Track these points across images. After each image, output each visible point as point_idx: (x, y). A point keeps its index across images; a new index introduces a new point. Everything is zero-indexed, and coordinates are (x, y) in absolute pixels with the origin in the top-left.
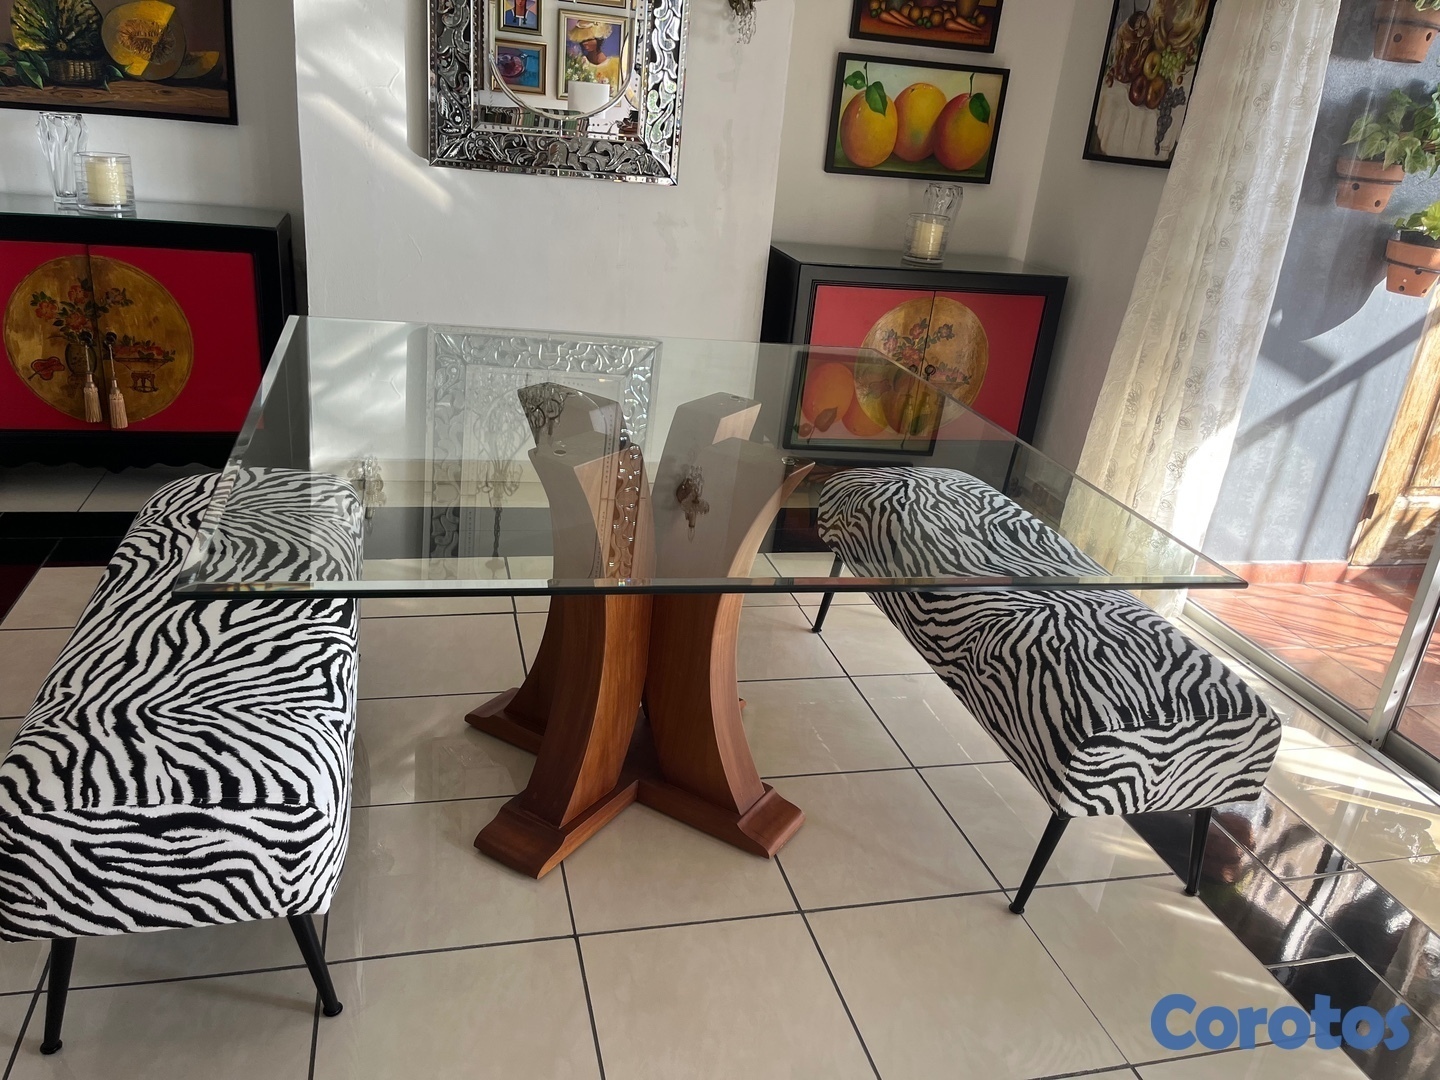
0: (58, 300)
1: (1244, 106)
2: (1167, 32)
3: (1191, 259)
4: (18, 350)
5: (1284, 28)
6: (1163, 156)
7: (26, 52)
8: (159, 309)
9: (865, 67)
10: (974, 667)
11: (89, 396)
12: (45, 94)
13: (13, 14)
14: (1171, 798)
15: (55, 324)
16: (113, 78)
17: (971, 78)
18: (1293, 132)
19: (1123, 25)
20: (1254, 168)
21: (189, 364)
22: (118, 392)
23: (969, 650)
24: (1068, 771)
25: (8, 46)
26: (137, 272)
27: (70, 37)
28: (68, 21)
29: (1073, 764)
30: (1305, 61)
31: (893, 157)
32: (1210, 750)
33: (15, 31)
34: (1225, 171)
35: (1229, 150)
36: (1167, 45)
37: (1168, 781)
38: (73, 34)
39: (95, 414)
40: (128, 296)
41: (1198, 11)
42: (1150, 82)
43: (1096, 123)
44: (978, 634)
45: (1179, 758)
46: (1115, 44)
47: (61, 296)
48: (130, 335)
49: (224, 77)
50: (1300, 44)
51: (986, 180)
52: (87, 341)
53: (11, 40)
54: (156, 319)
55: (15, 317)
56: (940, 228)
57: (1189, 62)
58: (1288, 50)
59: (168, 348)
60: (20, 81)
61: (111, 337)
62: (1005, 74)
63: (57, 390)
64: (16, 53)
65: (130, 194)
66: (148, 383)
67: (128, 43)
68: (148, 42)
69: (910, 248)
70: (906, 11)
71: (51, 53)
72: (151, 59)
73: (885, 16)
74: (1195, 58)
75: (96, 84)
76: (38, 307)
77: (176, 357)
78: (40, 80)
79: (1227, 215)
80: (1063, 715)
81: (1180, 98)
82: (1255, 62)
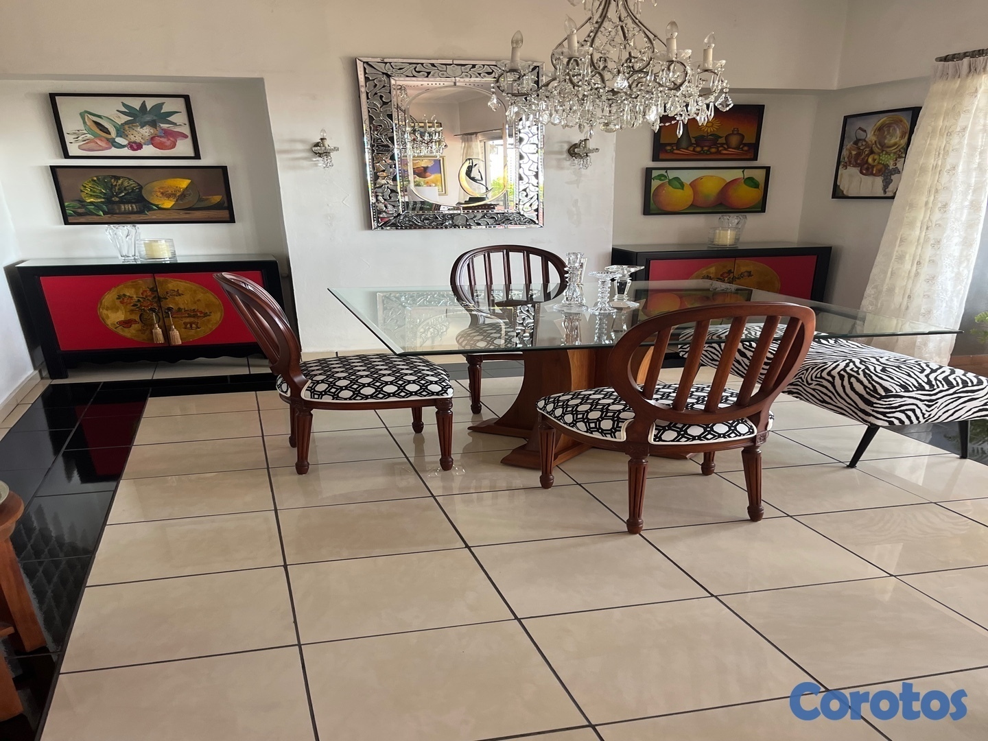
0: (135, 296)
1: (940, 173)
2: (882, 147)
3: (917, 233)
4: (108, 317)
5: (960, 143)
6: (889, 194)
7: (92, 203)
8: (200, 296)
9: (666, 172)
10: (805, 383)
11: (156, 333)
12: (107, 218)
13: (82, 188)
14: (940, 417)
15: (133, 306)
16: (150, 209)
17: (743, 172)
18: (975, 181)
19: (849, 145)
20: (951, 196)
21: (221, 317)
22: (175, 330)
23: (801, 378)
24: (872, 408)
25: (79, 201)
26: (186, 283)
27: (121, 195)
28: (119, 189)
29: (875, 405)
30: (977, 153)
31: (692, 205)
32: (960, 398)
33: (83, 195)
34: (932, 198)
35: (933, 190)
36: (883, 151)
37: (936, 410)
38: (123, 194)
39: (161, 339)
40: (180, 292)
41: (902, 137)
42: (873, 167)
43: (838, 184)
44: (805, 372)
45: (940, 401)
46: (845, 153)
47: (137, 294)
48: (182, 307)
49: (226, 205)
50: (973, 148)
51: (763, 210)
52: (154, 312)
53: (82, 198)
54: (199, 300)
55: (106, 304)
56: (734, 233)
57: (900, 157)
58: (965, 150)
59: (207, 311)
60: (90, 213)
61: (169, 309)
62: (768, 169)
63: (134, 332)
64: (85, 204)
65: (174, 254)
66: (194, 326)
67: (161, 195)
68: (175, 195)
69: (713, 242)
70: (691, 149)
71: (109, 201)
72: (177, 200)
73: (676, 151)
74: (904, 156)
75: (140, 212)
76: (121, 300)
77: (212, 314)
78: (101, 213)
79: (937, 215)
80: (865, 390)
81: (898, 171)
82: (943, 156)
